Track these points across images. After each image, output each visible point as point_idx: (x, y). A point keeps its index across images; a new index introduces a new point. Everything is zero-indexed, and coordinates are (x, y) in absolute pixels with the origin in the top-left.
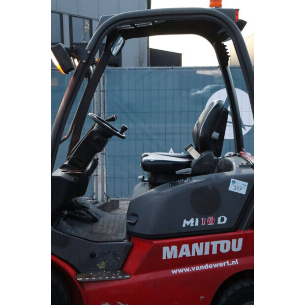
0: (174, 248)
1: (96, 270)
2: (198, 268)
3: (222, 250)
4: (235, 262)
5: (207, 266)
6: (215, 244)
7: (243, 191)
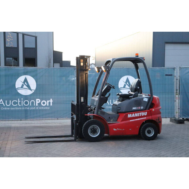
0: (131, 115)
1: (111, 121)
2: (136, 120)
3: (142, 115)
4: (145, 118)
5: (138, 119)
6: (140, 113)
7: (147, 101)
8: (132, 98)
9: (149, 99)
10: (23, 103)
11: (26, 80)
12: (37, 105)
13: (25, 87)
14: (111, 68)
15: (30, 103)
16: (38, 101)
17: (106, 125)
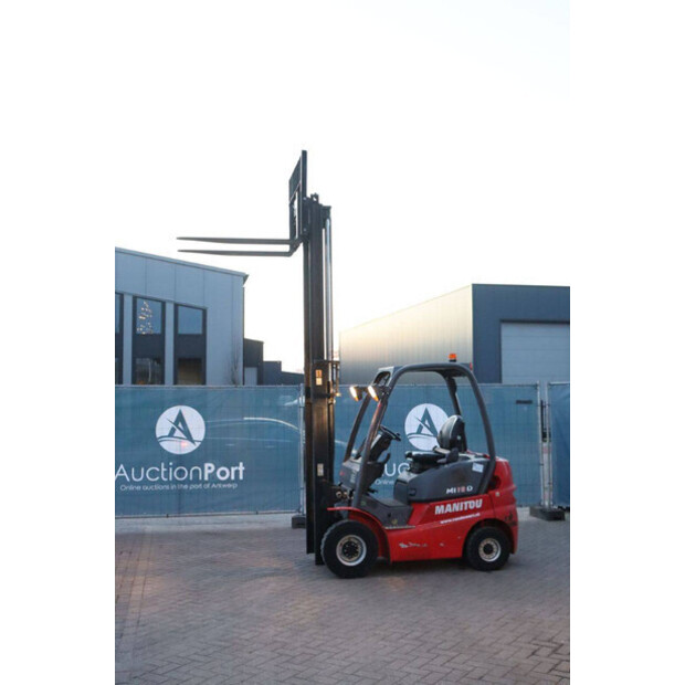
1: (392, 525)
2: (457, 519)
3: (470, 507)
4: (478, 514)
6: (466, 503)
7: (481, 471)
8: (443, 464)
9: (487, 466)
10: (174, 474)
11: (180, 418)
12: (206, 478)
13: (178, 433)
14: (390, 391)
15: (188, 474)
16: (210, 468)
17: (382, 534)
